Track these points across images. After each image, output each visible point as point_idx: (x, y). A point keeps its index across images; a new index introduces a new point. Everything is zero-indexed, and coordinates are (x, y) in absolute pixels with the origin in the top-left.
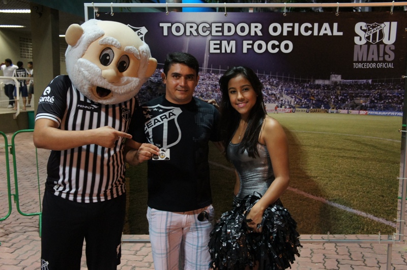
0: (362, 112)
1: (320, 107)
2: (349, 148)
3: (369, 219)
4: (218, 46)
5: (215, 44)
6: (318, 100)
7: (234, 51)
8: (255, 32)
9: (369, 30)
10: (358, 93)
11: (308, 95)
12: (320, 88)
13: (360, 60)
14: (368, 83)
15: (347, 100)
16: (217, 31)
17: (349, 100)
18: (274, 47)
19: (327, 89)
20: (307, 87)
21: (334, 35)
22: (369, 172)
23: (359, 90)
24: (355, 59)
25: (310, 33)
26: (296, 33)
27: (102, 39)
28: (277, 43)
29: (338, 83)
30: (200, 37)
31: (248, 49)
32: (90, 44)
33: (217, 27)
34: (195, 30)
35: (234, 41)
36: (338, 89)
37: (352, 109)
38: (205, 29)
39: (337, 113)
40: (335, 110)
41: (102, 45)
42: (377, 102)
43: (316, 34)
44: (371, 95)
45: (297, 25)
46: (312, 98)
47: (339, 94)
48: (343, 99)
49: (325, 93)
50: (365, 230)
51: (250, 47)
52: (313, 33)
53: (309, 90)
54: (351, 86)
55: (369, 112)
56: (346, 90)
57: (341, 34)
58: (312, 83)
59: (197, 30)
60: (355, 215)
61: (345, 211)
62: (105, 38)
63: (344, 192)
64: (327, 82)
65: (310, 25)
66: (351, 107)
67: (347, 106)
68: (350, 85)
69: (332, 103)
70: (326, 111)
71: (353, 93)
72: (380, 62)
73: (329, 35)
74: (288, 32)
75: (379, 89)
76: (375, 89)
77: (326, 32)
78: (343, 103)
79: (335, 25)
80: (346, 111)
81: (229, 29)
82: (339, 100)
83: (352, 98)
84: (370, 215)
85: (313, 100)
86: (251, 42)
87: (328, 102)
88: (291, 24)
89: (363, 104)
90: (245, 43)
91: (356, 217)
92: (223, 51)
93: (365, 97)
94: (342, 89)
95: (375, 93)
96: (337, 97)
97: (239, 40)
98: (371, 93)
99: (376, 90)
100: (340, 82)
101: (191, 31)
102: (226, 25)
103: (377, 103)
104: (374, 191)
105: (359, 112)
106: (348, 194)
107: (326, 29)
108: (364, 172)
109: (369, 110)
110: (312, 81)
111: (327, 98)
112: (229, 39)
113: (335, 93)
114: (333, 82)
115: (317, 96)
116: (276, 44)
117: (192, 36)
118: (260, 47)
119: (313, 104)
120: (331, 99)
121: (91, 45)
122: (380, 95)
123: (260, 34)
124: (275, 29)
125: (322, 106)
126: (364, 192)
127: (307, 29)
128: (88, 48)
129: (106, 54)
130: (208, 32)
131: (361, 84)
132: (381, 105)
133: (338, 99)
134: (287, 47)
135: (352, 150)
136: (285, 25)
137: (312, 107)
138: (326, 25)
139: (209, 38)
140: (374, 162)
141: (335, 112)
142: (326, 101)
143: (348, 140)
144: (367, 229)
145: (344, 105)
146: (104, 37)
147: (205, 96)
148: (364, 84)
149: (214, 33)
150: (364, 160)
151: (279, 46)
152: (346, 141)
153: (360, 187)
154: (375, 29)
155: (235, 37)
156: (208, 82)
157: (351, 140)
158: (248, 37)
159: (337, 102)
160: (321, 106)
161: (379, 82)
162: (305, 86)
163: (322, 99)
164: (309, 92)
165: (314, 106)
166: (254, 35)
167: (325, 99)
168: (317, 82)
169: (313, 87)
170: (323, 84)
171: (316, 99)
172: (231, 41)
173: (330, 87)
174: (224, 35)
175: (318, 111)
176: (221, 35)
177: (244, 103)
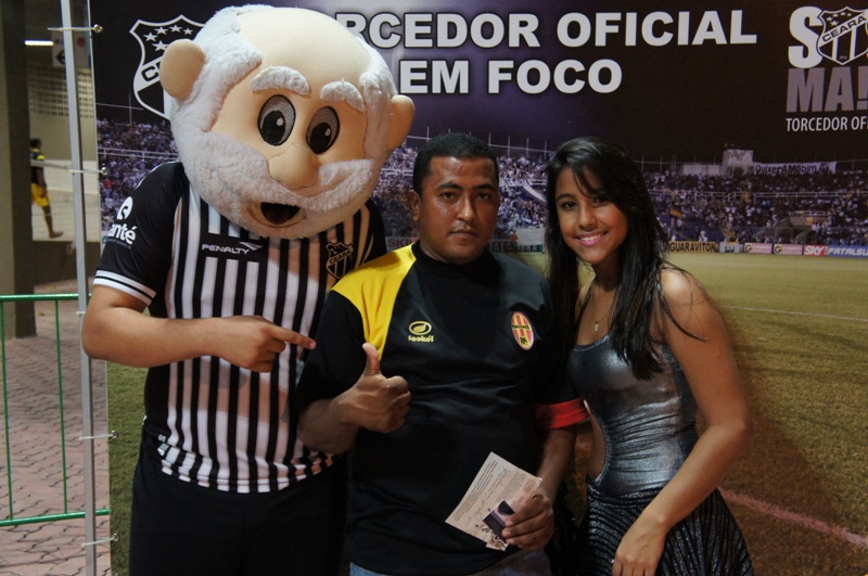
0: (811, 250)
1: (696, 237)
2: (777, 346)
3: (837, 539)
4: (422, 76)
5: (413, 70)
6: (691, 219)
7: (464, 89)
8: (522, 38)
9: (829, 27)
10: (800, 199)
11: (664, 204)
12: (695, 185)
13: (804, 109)
14: (826, 171)
15: (770, 218)
16: (419, 36)
17: (774, 217)
18: (570, 76)
19: (714, 190)
20: (660, 183)
21: (733, 41)
22: (833, 411)
23: (803, 191)
24: (791, 107)
25: (667, 38)
26: (631, 40)
28: (578, 66)
29: (746, 171)
31: (502, 83)
33: (418, 24)
34: (362, 33)
35: (466, 63)
36: (745, 188)
37: (783, 242)
38: (387, 30)
39: (743, 251)
40: (736, 246)
42: (853, 221)
43: (683, 40)
44: (836, 203)
45: (631, 18)
46: (674, 213)
47: (748, 201)
48: (760, 216)
49: (709, 199)
50: (826, 568)
51: (508, 77)
52: (675, 38)
53: (665, 190)
54: (779, 179)
55: (831, 250)
56: (764, 190)
57: (752, 39)
58: (673, 174)
59: (366, 33)
60: (797, 527)
61: (768, 516)
63: (765, 466)
64: (714, 170)
65: (666, 18)
66: (781, 236)
67: (770, 232)
68: (778, 176)
69: (729, 225)
70: (713, 247)
71: (785, 199)
72: (859, 113)
73: (718, 42)
74: (609, 35)
75: (856, 187)
76: (845, 186)
77: (710, 36)
78: (760, 225)
79: (737, 17)
80: (766, 247)
81: (452, 31)
82: (748, 218)
83: (783, 212)
84: (838, 528)
85: (676, 218)
86: (509, 64)
87: (717, 224)
88: (617, 16)
89: (814, 228)
90: (494, 66)
91: (800, 534)
92: (436, 89)
93: (818, 208)
94: (755, 189)
95: (845, 197)
96: (742, 211)
97: (479, 59)
98: (834, 199)
99: (849, 190)
100: (751, 168)
102: (443, 20)
103: (852, 224)
104: (849, 463)
105: (803, 250)
106: (775, 470)
107: (711, 29)
108: (819, 411)
109: (830, 244)
110: (674, 167)
111: (716, 212)
112: (450, 57)
113: (738, 198)
114: (729, 169)
115: (688, 207)
116: (577, 70)
118: (534, 77)
119: (678, 229)
120: (727, 214)
122: (861, 201)
123: (533, 42)
124: (574, 30)
125: (703, 233)
126: (821, 466)
127: (659, 29)
130: (395, 39)
131: (808, 175)
132: (864, 230)
133: (744, 213)
134: (605, 76)
135: (786, 352)
136: (601, 18)
137: (674, 238)
138: (711, 17)
139: (399, 52)
140: (845, 385)
141: (737, 250)
142: (712, 220)
143: (773, 323)
144: (832, 569)
145: (762, 231)
147: (388, 207)
148: (816, 173)
149: (411, 41)
150: (817, 379)
151: (584, 76)
152: (770, 327)
153: (808, 450)
154: (845, 24)
155: (468, 51)
156: (396, 172)
157: (780, 325)
158: (502, 51)
159: (743, 224)
160: (698, 234)
161: (856, 169)
162: (657, 181)
163: (701, 216)
164: (666, 196)
165: (681, 234)
166: (517, 45)
167: (708, 215)
168: (689, 170)
169: (677, 183)
170: (704, 174)
171: (684, 216)
172: (456, 62)
173: (723, 184)
174: (439, 45)
175: (692, 249)
176: (431, 45)
177: (597, 234)
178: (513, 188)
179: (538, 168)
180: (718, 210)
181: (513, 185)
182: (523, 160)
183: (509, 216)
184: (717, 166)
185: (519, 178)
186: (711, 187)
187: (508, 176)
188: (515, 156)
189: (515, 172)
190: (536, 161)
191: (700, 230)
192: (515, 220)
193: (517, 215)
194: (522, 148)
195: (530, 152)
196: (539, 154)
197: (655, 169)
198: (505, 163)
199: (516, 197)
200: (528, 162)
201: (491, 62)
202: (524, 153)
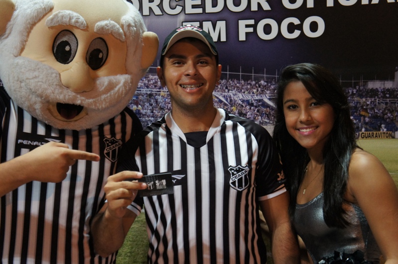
1: (378, 128)
6: (375, 117)
7: (223, 39)
8: (259, 5)
11: (356, 107)
12: (377, 95)
16: (194, 7)
18: (291, 28)
19: (390, 97)
20: (353, 94)
26: (330, 3)
27: (51, 17)
28: (296, 21)
30: (166, 16)
31: (247, 34)
32: (31, 28)
34: (158, 6)
35: (224, 22)
38: (174, 4)
41: (51, 28)
43: (365, 1)
46: (363, 113)
49: (386, 104)
51: (251, 30)
52: (360, 1)
53: (356, 99)
58: (362, 88)
59: (160, 6)
62: (56, 15)
64: (389, 85)
70: (390, 135)
74: (315, 1)
81: (215, 2)
85: (364, 117)
86: (252, 22)
87: (392, 120)
90: (242, 23)
97: (232, 20)
101: (150, 8)
110: (361, 83)
111: (391, 112)
112: (214, 19)
115: (372, 109)
116: (295, 24)
117: (152, 15)
118: (267, 29)
119: (366, 124)
121: (33, 31)
123: (266, 7)
125: (383, 126)
128: (28, 36)
129: (63, 42)
130: (179, 9)
134: (314, 27)
137: (363, 129)
139: (182, 17)
142: (389, 118)
146: (54, 12)
149: (189, 10)
151: (300, 27)
155: (225, 15)
158: (247, 14)
160: (380, 127)
162: (350, 94)
163: (382, 115)
164: (357, 103)
165: (368, 127)
166: (256, 9)
167: (387, 114)
168: (371, 85)
169: (364, 94)
170: (382, 87)
171: (370, 115)
172: (218, 22)
173: (395, 93)
174: (206, 12)
175: (376, 136)
176: (201, 12)
177: (312, 127)
178: (257, 100)
179: (272, 87)
180: (393, 111)
181: (257, 98)
182: (262, 82)
183: (255, 118)
184: (391, 82)
185: (260, 94)
186: (388, 96)
187: (253, 93)
188: (257, 80)
189: (258, 90)
190: (271, 82)
191: (381, 124)
192: (258, 120)
193: (260, 117)
194: (262, 75)
195: (267, 77)
196: (273, 78)
197: (350, 85)
198: (251, 85)
199: (259, 106)
200: (266, 83)
201: (240, 22)
202: (263, 78)
